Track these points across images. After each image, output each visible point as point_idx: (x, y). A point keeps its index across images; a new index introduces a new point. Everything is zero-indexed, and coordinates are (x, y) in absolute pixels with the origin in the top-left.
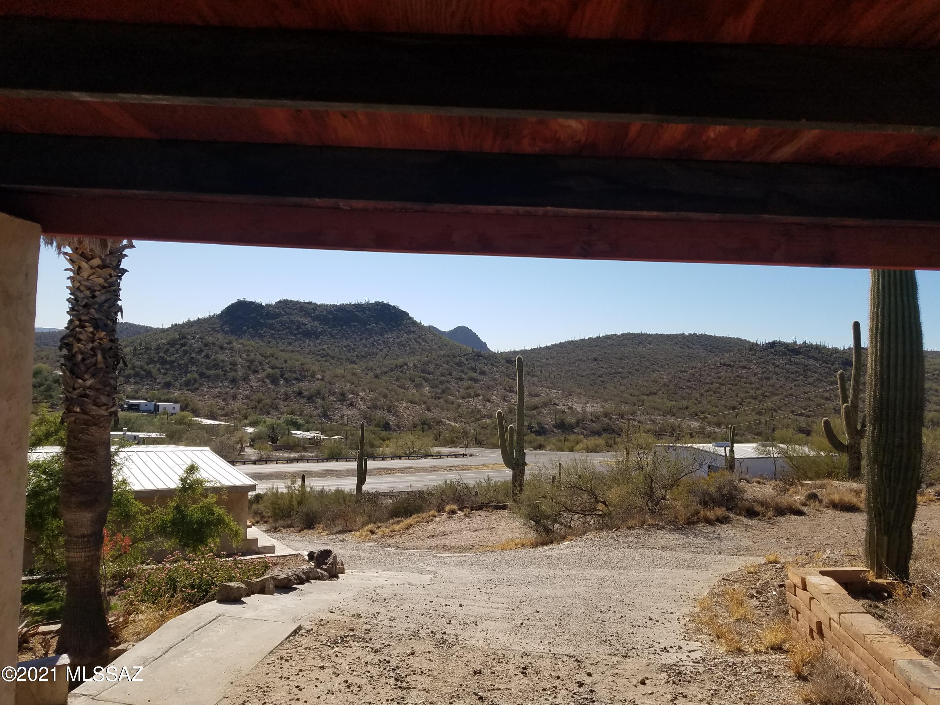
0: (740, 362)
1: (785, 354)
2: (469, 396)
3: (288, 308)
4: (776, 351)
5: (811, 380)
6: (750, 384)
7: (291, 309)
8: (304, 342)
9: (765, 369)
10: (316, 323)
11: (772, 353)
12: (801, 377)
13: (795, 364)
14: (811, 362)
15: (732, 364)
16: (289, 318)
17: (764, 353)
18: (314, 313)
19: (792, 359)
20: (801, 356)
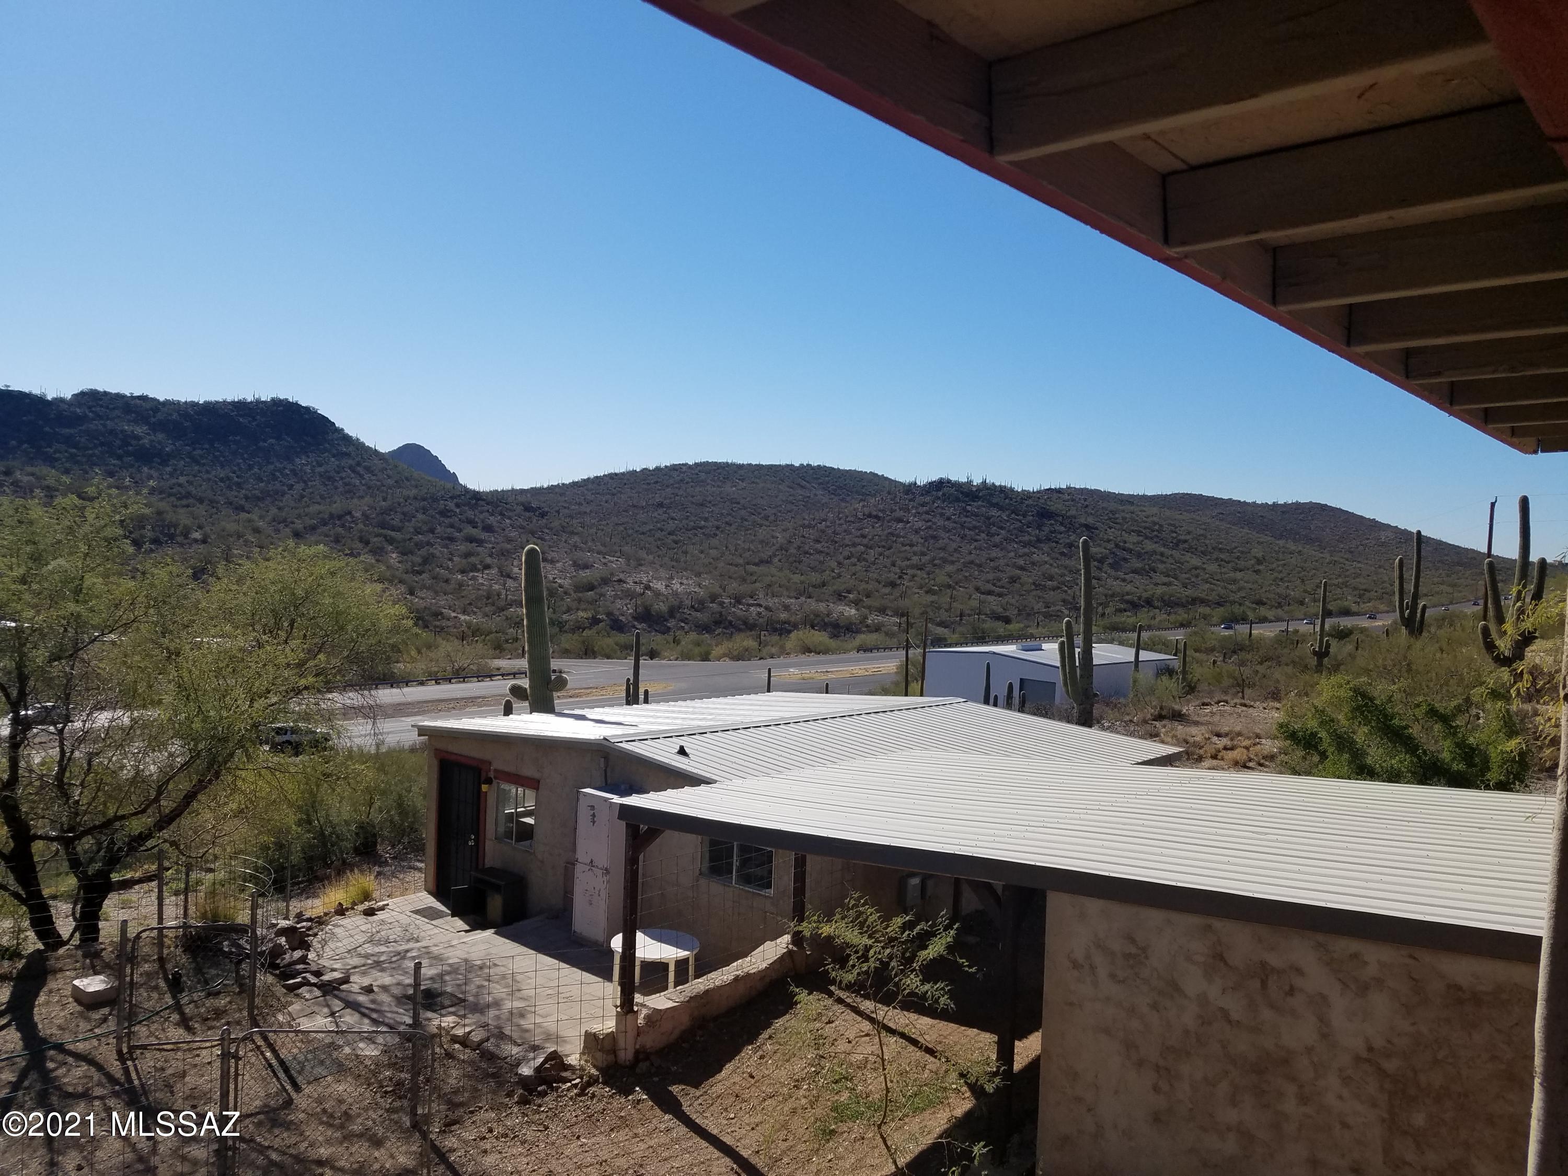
0: (892, 511)
1: (957, 500)
2: (474, 568)
3: (101, 406)
4: (944, 495)
5: (997, 539)
6: (911, 545)
7: (107, 408)
8: (140, 472)
9: (930, 524)
10: (161, 436)
11: (939, 498)
12: (983, 535)
13: (972, 515)
14: (994, 512)
15: (881, 515)
16: (104, 426)
17: (928, 499)
18: (154, 417)
19: (969, 508)
20: (980, 503)
